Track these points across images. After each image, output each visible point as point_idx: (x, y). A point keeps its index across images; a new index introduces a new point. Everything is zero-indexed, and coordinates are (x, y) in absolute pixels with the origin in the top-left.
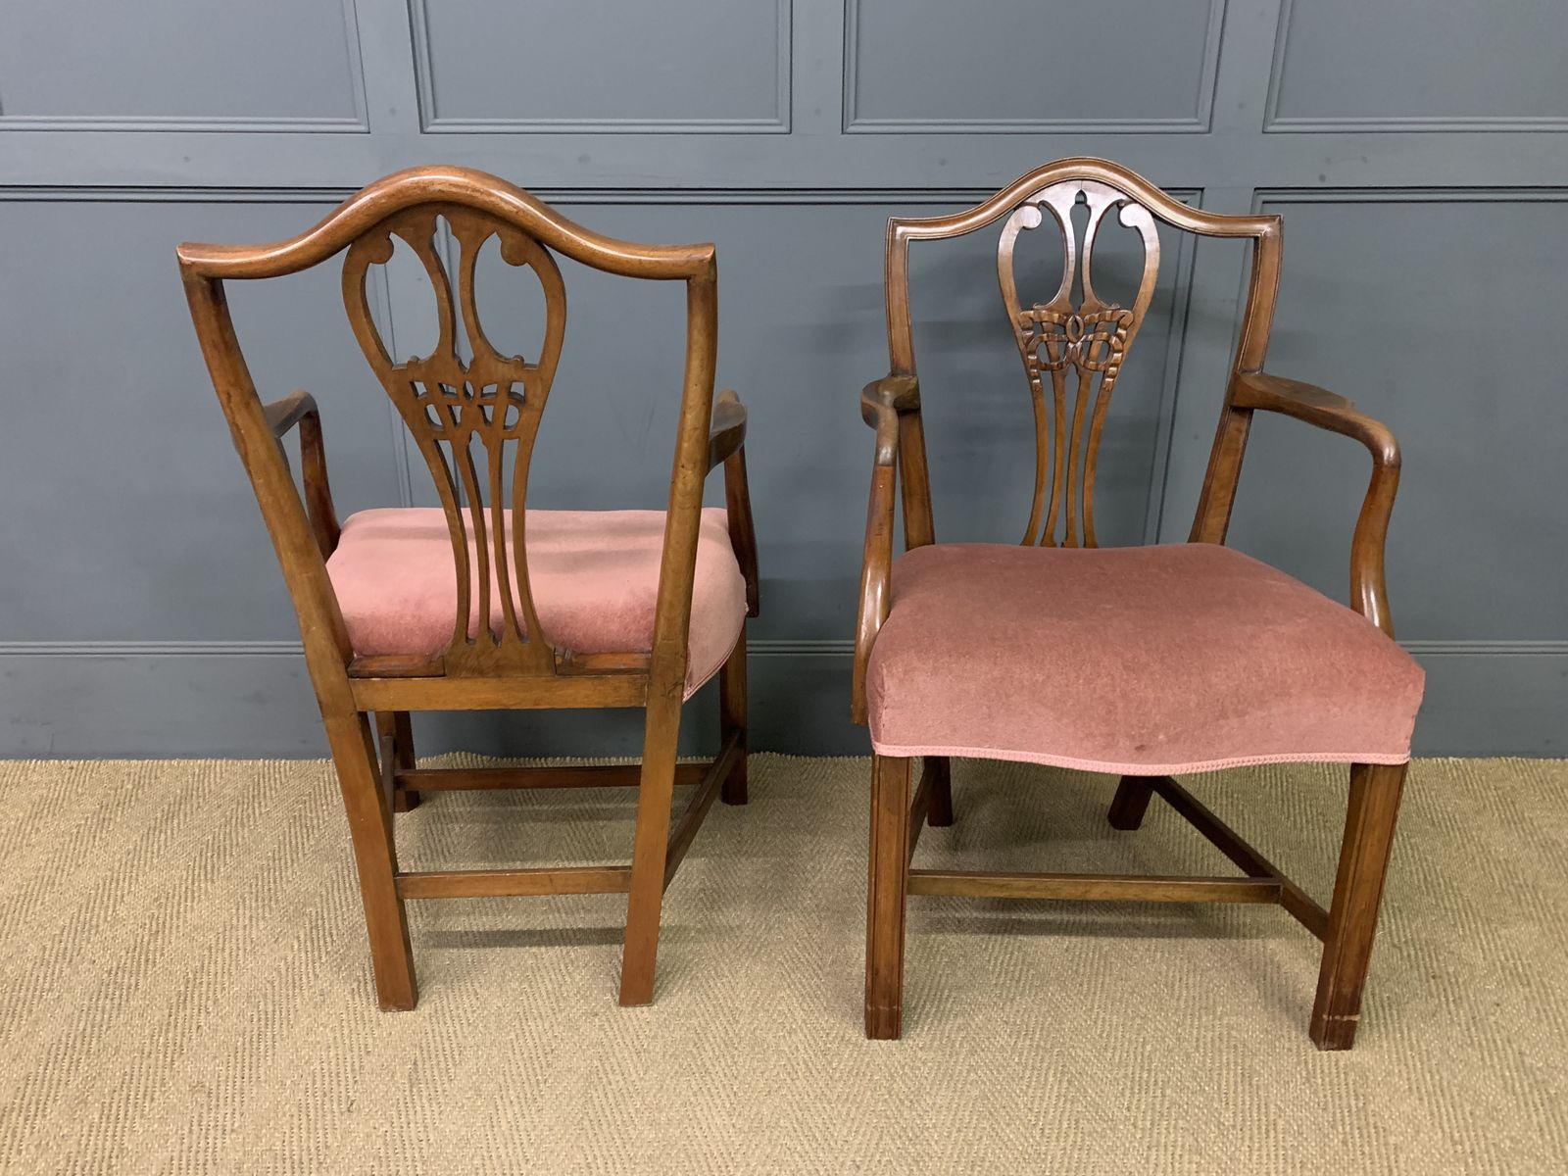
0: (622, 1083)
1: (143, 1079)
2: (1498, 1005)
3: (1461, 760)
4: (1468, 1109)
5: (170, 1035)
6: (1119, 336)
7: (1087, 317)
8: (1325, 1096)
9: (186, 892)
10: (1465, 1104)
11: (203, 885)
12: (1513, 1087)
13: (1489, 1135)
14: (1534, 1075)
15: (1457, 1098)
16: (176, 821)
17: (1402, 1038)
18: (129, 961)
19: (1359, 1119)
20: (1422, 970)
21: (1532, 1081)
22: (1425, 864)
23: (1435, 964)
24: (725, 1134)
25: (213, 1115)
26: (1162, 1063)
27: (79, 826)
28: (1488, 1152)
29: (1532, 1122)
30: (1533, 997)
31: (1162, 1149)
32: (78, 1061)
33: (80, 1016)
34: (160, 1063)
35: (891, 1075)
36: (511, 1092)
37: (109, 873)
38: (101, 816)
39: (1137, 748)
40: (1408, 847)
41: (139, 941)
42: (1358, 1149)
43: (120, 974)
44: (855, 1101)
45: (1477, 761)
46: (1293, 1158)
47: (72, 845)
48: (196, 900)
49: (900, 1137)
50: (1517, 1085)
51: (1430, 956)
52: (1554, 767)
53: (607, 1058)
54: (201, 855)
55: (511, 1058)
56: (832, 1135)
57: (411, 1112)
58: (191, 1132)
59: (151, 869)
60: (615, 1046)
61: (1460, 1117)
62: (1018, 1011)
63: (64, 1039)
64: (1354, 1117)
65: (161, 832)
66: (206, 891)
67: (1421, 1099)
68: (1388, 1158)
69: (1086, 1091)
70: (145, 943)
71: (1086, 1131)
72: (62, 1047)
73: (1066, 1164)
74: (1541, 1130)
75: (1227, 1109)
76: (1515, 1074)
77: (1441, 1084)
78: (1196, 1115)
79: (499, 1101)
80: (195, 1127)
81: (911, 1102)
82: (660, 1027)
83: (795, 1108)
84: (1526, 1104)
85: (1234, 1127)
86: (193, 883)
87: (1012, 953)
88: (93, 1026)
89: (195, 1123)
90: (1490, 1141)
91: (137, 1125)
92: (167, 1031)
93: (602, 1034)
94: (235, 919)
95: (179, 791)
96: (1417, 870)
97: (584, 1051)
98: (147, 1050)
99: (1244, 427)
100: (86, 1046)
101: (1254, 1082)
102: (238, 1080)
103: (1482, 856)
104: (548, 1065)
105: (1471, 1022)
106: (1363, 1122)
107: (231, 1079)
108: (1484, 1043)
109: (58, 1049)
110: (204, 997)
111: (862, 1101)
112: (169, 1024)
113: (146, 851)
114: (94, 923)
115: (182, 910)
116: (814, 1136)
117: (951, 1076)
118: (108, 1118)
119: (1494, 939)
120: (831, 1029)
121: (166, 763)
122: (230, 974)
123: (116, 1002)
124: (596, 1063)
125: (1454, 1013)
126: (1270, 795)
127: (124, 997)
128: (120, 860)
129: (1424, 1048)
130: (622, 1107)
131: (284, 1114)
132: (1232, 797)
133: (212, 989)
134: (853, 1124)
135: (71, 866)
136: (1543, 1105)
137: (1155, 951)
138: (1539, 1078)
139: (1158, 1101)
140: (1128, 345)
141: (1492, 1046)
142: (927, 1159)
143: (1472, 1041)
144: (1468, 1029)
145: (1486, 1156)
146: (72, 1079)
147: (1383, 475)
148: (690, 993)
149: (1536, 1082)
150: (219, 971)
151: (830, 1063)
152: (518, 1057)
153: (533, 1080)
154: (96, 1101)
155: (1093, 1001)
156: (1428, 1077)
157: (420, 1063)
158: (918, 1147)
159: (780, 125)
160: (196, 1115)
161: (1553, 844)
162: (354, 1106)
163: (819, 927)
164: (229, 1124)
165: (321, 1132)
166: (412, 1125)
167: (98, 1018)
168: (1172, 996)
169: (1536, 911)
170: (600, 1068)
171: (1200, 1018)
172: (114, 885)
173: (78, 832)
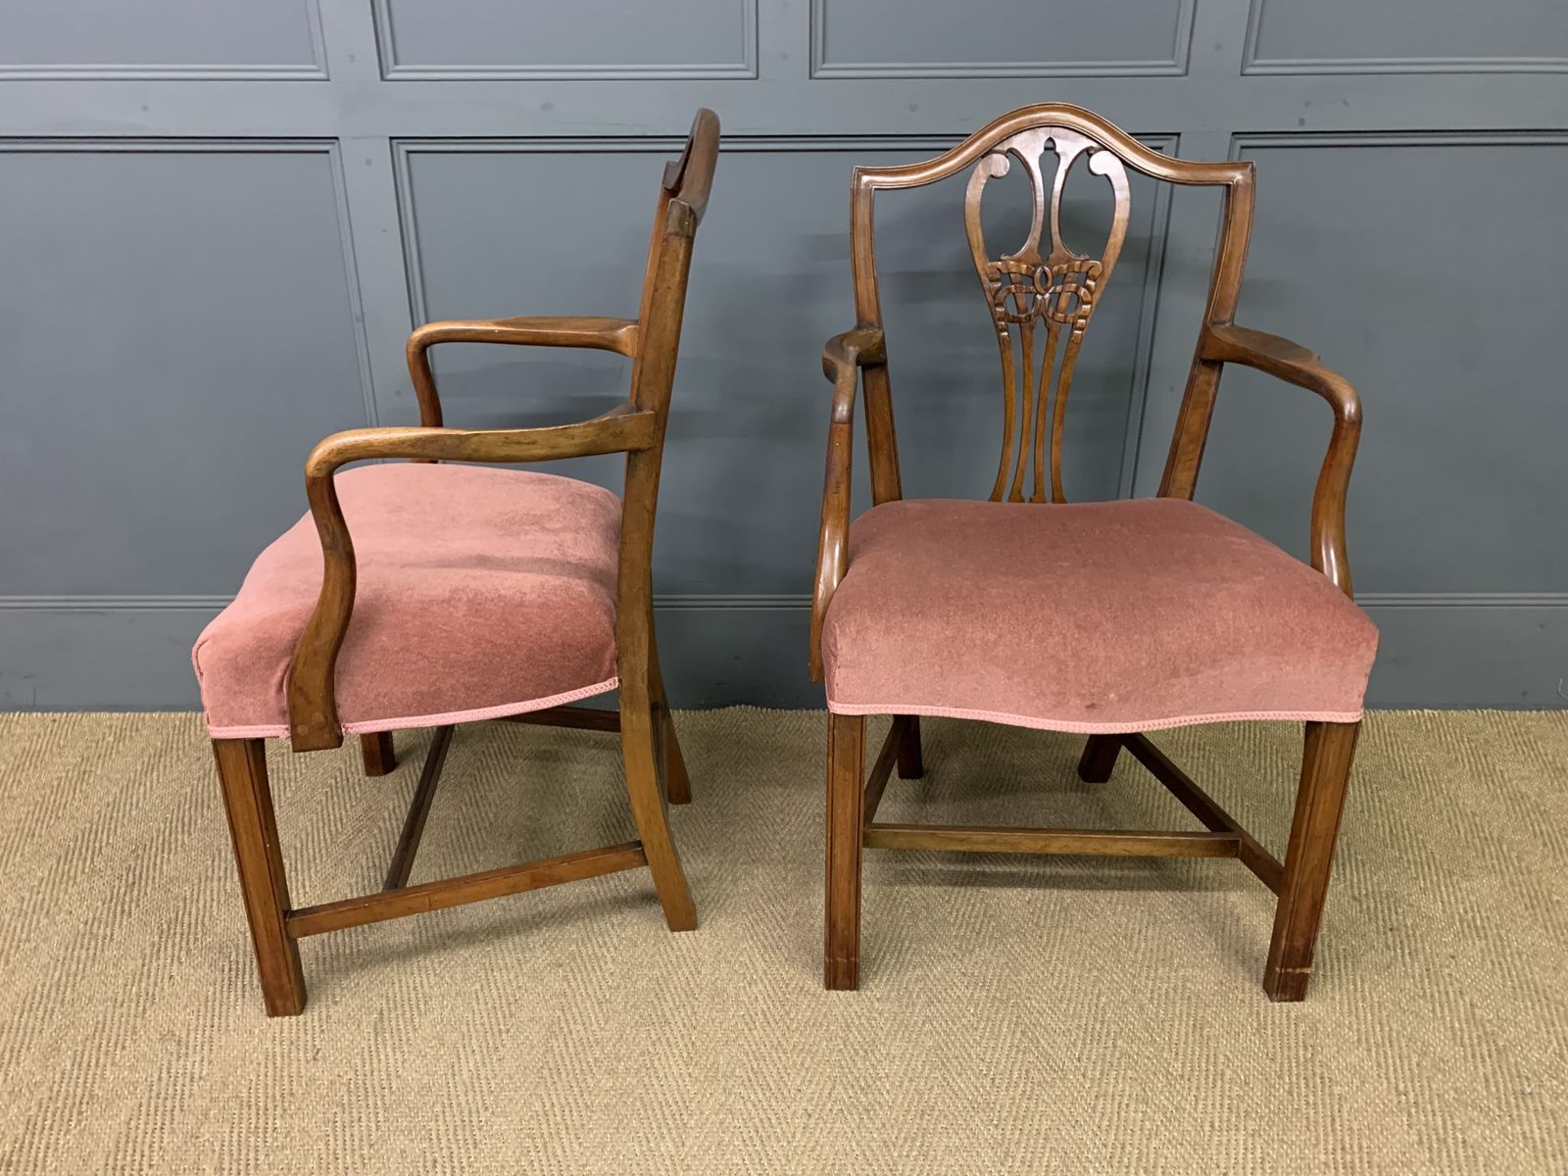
0: (582, 1033)
1: (115, 1029)
2: (1453, 957)
3: (1436, 713)
4: (1415, 1060)
5: (143, 985)
6: (1088, 288)
7: (1056, 268)
8: (1274, 1047)
9: (163, 844)
10: (1412, 1055)
11: (180, 837)
12: (1462, 1039)
13: (1434, 1086)
14: (1483, 1026)
15: (1405, 1049)
16: (155, 774)
17: (1356, 990)
18: (105, 912)
19: (1306, 1069)
20: (1381, 923)
21: (1481, 1033)
22: (1391, 817)
23: (1394, 916)
24: (680, 1083)
25: (181, 1062)
26: (1116, 1014)
27: (59, 779)
28: (1431, 1103)
29: (1477, 1073)
30: (1489, 950)
31: (1109, 1099)
32: (53, 1011)
33: (56, 966)
34: (132, 1012)
35: (848, 1027)
36: (474, 1041)
37: (88, 825)
38: (82, 769)
39: (1088, 707)
40: (1376, 800)
41: (115, 892)
42: (1303, 1099)
43: (96, 924)
44: (810, 1050)
45: (1453, 714)
46: (1238, 1108)
47: (52, 798)
48: (173, 852)
49: (853, 1086)
50: (1466, 1036)
51: (1389, 909)
52: (1529, 719)
53: (570, 1009)
54: (179, 807)
55: (476, 1007)
56: (786, 1085)
57: (375, 1061)
58: (160, 1079)
59: (129, 821)
60: (578, 997)
61: (1406, 1068)
62: (976, 963)
63: (39, 988)
64: (1302, 1067)
65: (140, 784)
66: (183, 843)
67: (1369, 1050)
68: (1332, 1108)
69: (1038, 1041)
70: (122, 894)
71: (1035, 1081)
72: (37, 996)
73: (1014, 1113)
74: (1487, 1080)
75: (1176, 1060)
76: (1465, 1026)
77: (1390, 1035)
78: (1145, 1065)
79: (461, 1050)
80: (164, 1075)
81: (866, 1052)
82: (623, 977)
83: (751, 1058)
84: (1474, 1056)
85: (1182, 1076)
86: (170, 834)
87: (974, 905)
88: (68, 975)
89: (164, 1071)
90: (1435, 1092)
91: (108, 1073)
92: (140, 981)
93: (565, 984)
94: (210, 870)
95: (159, 744)
96: (1383, 822)
97: (546, 1001)
98: (120, 999)
99: (1214, 379)
100: (60, 996)
101: (1205, 1033)
102: (208, 1029)
103: (1450, 808)
104: (511, 1016)
105: (1425, 973)
106: (1310, 1073)
107: (200, 1028)
108: (1436, 995)
109: (33, 998)
110: (177, 947)
111: (817, 1051)
112: (142, 974)
113: (125, 804)
114: (72, 874)
115: (158, 862)
116: (768, 1085)
117: (906, 1027)
118: (80, 1065)
119: (1454, 892)
120: (791, 979)
121: (147, 715)
122: (203, 924)
123: (91, 952)
124: (559, 1013)
125: (1409, 965)
126: (1243, 747)
127: (99, 947)
128: (99, 812)
129: (1376, 999)
130: (582, 1056)
131: (251, 1062)
132: (1204, 749)
133: (185, 940)
134: (807, 1073)
135: (51, 818)
136: (1490, 1056)
137: (1117, 903)
138: (1488, 1030)
139: (1108, 1052)
140: (1097, 296)
141: (1444, 998)
142: (878, 1108)
143: (1425, 992)
144: (1422, 981)
145: (1429, 1106)
146: (45, 1027)
147: (1343, 431)
148: (655, 944)
149: (1486, 1033)
150: (193, 922)
151: (788, 1013)
152: (482, 1007)
153: (496, 1030)
154: (69, 1048)
155: (1051, 952)
156: (1378, 1028)
157: (385, 1013)
158: (870, 1096)
159: (747, 70)
160: (165, 1063)
161: (1522, 797)
162: (320, 1054)
163: (785, 879)
164: (197, 1071)
165: (286, 1079)
166: (375, 1073)
167: (74, 967)
168: (1130, 949)
169: (1500, 864)
170: (562, 1018)
171: (1156, 970)
172: (92, 836)
173: (59, 785)
